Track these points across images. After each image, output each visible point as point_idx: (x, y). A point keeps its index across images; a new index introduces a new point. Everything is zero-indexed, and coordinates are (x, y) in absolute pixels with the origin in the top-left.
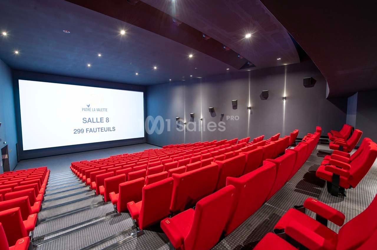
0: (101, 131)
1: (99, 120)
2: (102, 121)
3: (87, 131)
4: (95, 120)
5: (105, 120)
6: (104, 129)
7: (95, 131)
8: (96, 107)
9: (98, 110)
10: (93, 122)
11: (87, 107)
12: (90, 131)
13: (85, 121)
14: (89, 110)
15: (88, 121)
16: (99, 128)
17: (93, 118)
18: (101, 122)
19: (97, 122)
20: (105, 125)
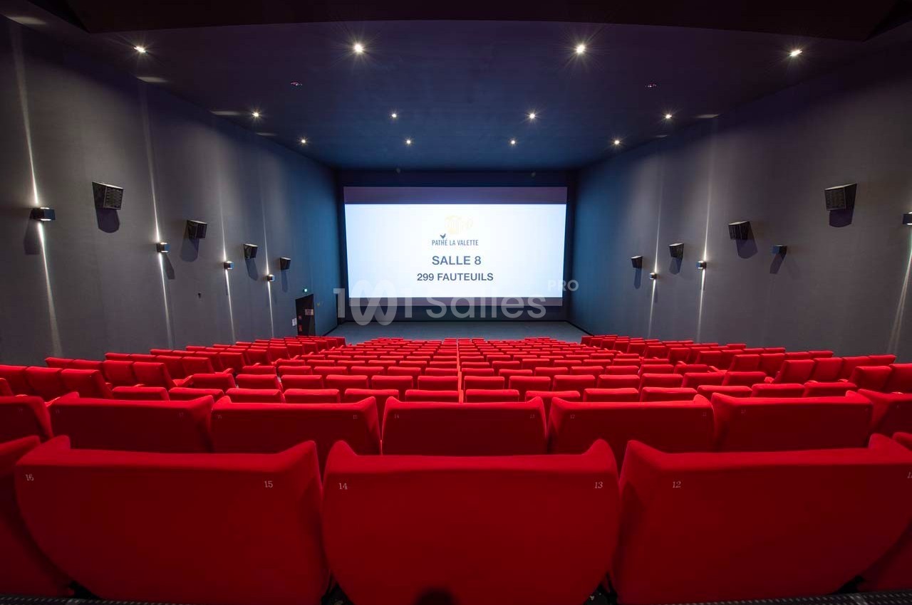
0: (465, 280)
1: (461, 261)
2: (467, 262)
3: (439, 277)
4: (454, 261)
5: (472, 260)
6: (470, 275)
7: (453, 278)
8: (457, 238)
9: (461, 243)
10: (450, 264)
11: (441, 239)
12: (444, 278)
13: (436, 261)
14: (444, 243)
15: (442, 262)
16: (460, 274)
17: (450, 257)
18: (465, 264)
19: (458, 263)
20: (472, 269)
